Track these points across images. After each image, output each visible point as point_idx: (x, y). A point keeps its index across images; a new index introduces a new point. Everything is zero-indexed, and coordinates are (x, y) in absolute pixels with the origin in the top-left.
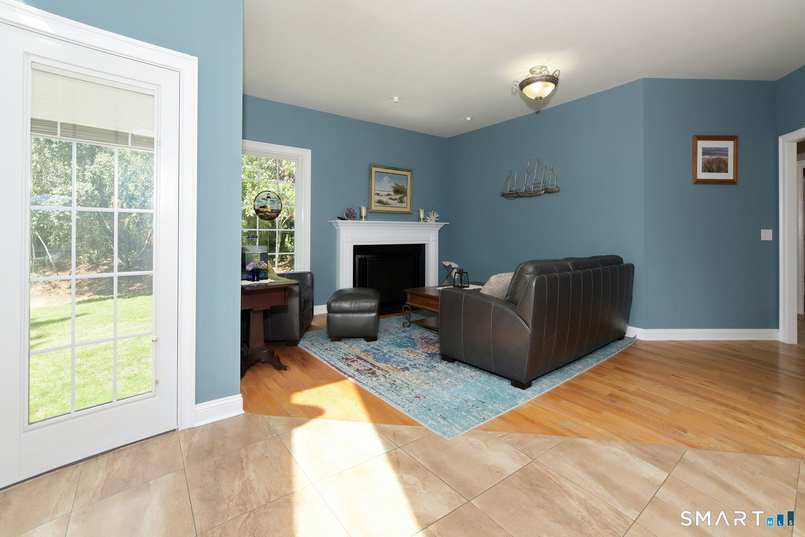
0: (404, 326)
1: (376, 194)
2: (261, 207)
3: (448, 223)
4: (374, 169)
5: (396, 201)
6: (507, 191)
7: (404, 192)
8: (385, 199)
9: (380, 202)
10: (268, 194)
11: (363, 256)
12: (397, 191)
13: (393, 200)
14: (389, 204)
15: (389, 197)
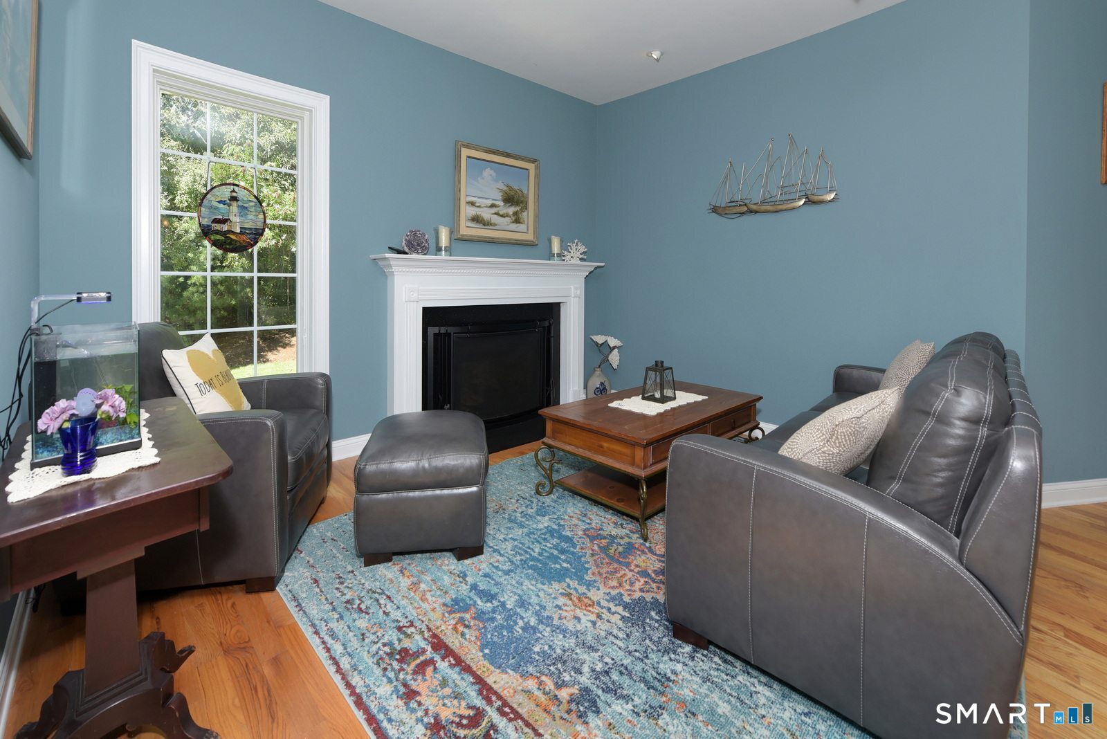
0: (538, 492)
1: (468, 203)
2: (216, 221)
3: (603, 264)
4: (465, 152)
5: (507, 219)
6: (722, 202)
7: (522, 202)
8: (486, 214)
9: (476, 219)
10: (234, 191)
11: (443, 330)
12: (510, 199)
13: (502, 216)
14: (495, 225)
15: (494, 210)
